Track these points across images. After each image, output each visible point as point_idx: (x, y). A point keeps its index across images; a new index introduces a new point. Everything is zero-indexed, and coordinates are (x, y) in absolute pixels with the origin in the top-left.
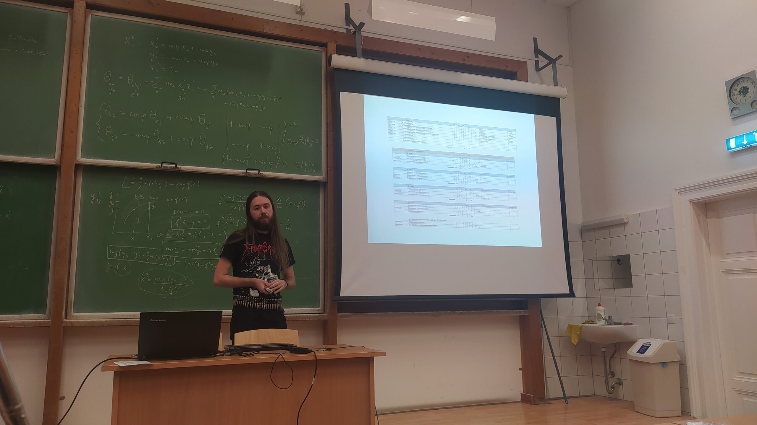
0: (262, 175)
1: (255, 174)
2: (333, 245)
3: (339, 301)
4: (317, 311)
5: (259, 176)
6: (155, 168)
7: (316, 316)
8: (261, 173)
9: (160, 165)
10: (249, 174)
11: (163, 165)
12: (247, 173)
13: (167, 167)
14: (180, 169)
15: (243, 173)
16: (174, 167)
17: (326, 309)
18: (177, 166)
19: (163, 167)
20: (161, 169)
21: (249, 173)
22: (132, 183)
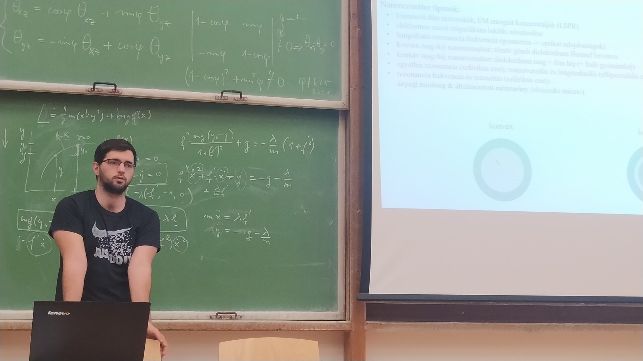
0: (246, 101)
1: (235, 100)
2: (358, 211)
3: (368, 302)
4: (334, 316)
5: (241, 102)
6: (86, 92)
7: (331, 325)
8: (244, 98)
9: (92, 87)
10: (225, 100)
11: (96, 87)
12: (223, 98)
13: (103, 90)
14: (122, 93)
15: (217, 97)
16: (112, 90)
17: (347, 314)
18: (117, 88)
19: (96, 90)
20: (94, 92)
21: (226, 98)
22: (53, 115)
